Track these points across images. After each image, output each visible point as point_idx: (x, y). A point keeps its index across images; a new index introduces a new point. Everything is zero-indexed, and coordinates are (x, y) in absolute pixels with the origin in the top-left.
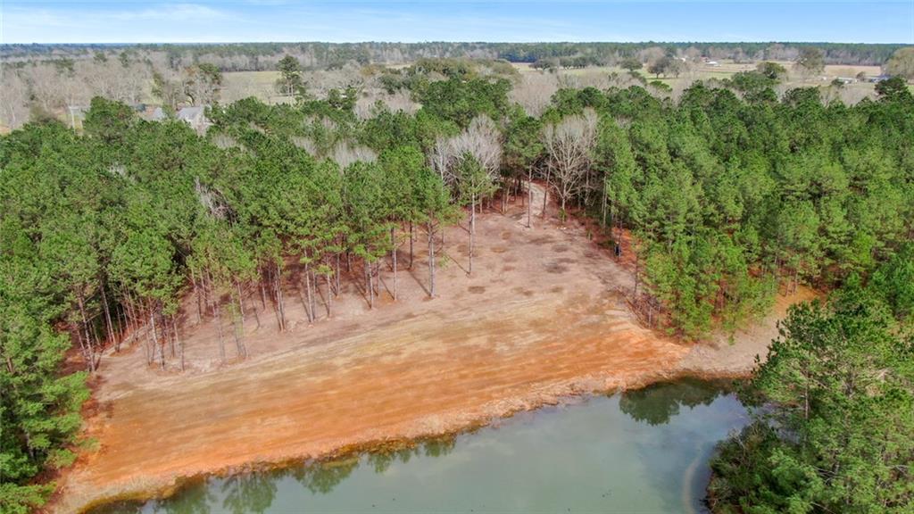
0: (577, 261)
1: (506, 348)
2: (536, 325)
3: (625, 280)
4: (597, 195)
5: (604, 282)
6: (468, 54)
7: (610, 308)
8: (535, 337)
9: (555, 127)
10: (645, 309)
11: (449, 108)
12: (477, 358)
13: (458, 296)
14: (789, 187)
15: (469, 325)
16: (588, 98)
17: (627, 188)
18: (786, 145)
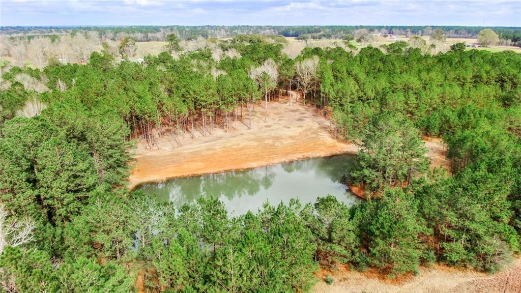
0: (309, 117)
1: (279, 144)
2: (291, 137)
3: (327, 123)
4: (318, 92)
5: (319, 124)
6: (262, 32)
7: (321, 133)
8: (290, 141)
9: (300, 63)
10: (335, 133)
11: (255, 57)
12: (268, 147)
13: (260, 128)
14: (395, 87)
15: (265, 137)
16: (317, 51)
17: (328, 86)
18: (398, 71)
